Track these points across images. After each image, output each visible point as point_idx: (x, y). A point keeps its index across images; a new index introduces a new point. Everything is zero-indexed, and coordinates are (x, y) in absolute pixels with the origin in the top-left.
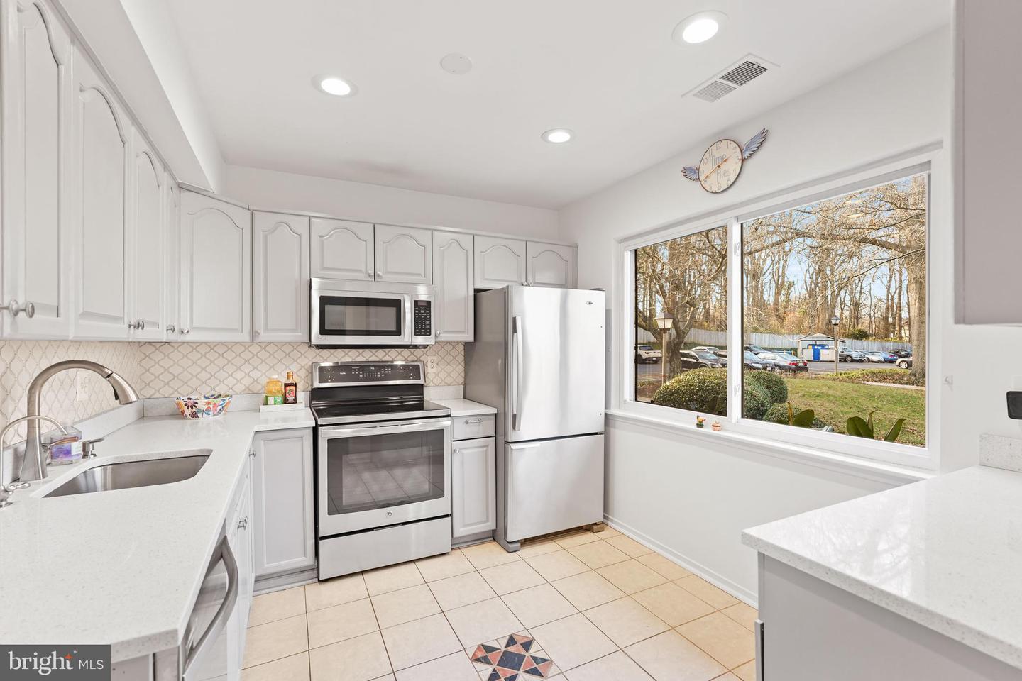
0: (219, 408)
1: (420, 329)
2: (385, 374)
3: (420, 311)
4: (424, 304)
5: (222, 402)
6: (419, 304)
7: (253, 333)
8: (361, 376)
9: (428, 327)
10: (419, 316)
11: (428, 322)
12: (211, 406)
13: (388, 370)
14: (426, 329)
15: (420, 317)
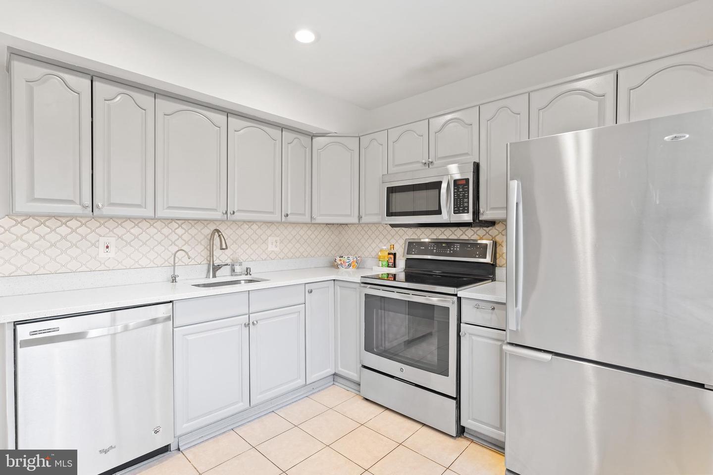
0: (347, 264)
1: (458, 208)
2: (453, 250)
3: (458, 190)
4: (464, 182)
5: (348, 261)
6: (459, 183)
7: (360, 217)
8: (435, 251)
9: (466, 204)
10: (457, 194)
11: (466, 200)
12: (342, 262)
13: (457, 248)
14: (464, 207)
15: (458, 196)
